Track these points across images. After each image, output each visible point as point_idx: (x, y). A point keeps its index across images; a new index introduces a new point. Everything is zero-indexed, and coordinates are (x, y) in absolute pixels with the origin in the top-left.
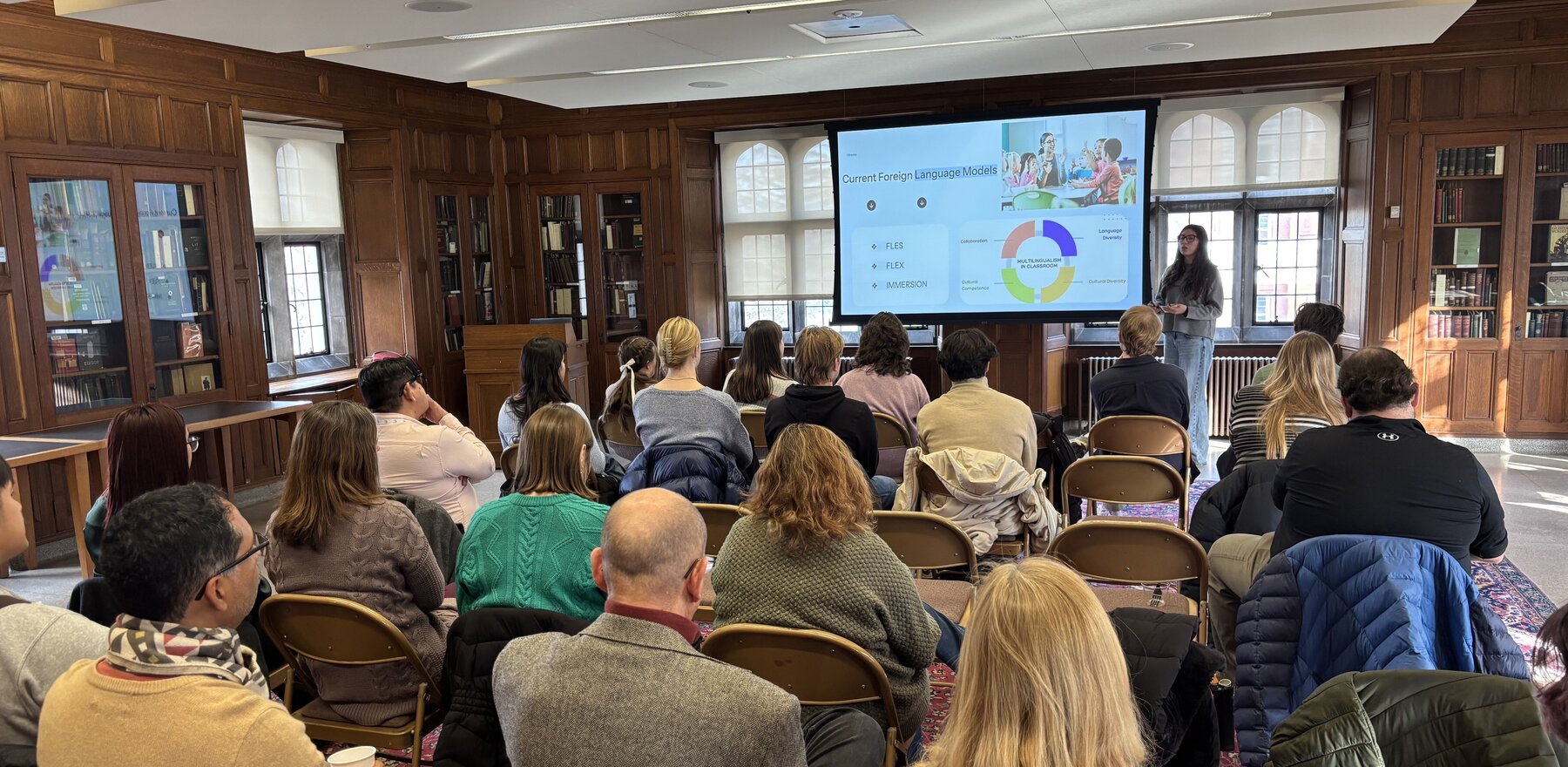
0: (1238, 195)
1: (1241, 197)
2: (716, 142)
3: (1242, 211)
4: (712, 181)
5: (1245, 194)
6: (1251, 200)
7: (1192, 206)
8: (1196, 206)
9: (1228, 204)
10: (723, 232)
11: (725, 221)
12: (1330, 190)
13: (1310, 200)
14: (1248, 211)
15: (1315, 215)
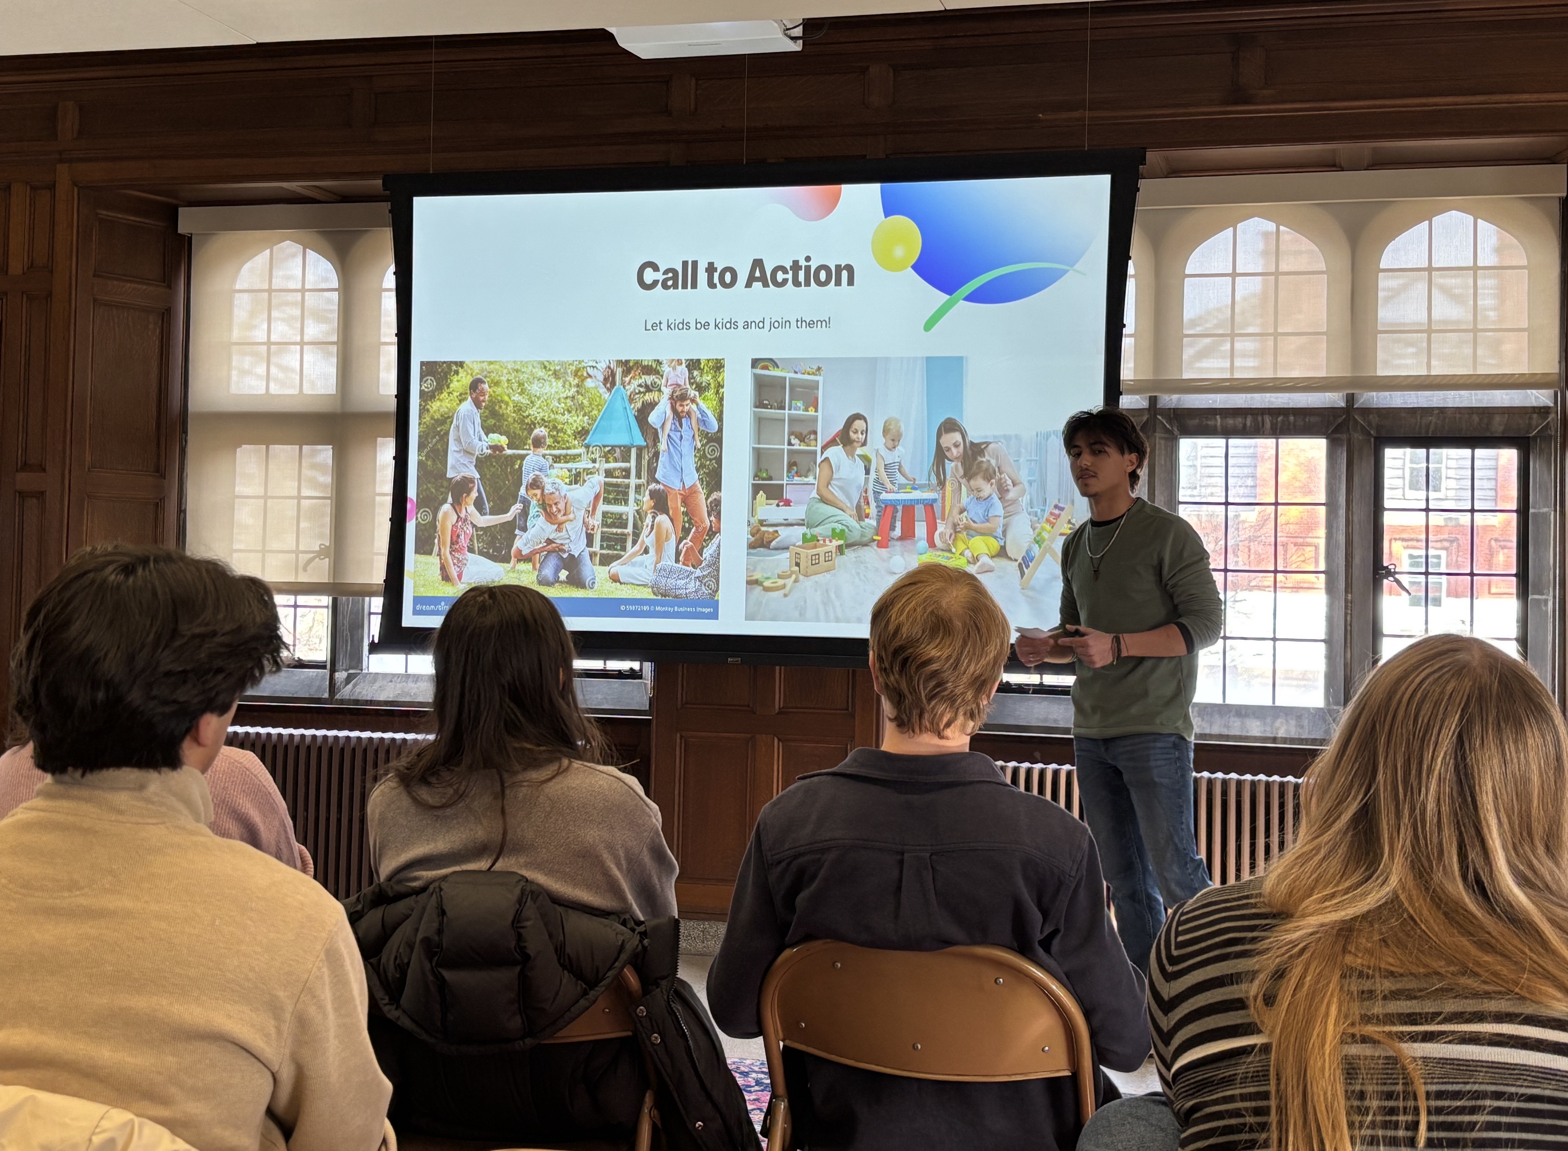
0: (1334, 399)
1: (1342, 404)
2: (181, 230)
3: (1344, 437)
4: (166, 315)
5: (1350, 399)
6: (1366, 411)
7: (1230, 422)
8: (1239, 420)
9: (1314, 419)
10: (185, 431)
11: (192, 407)
12: (1541, 398)
13: (1497, 419)
14: (1357, 436)
15: (1509, 456)
